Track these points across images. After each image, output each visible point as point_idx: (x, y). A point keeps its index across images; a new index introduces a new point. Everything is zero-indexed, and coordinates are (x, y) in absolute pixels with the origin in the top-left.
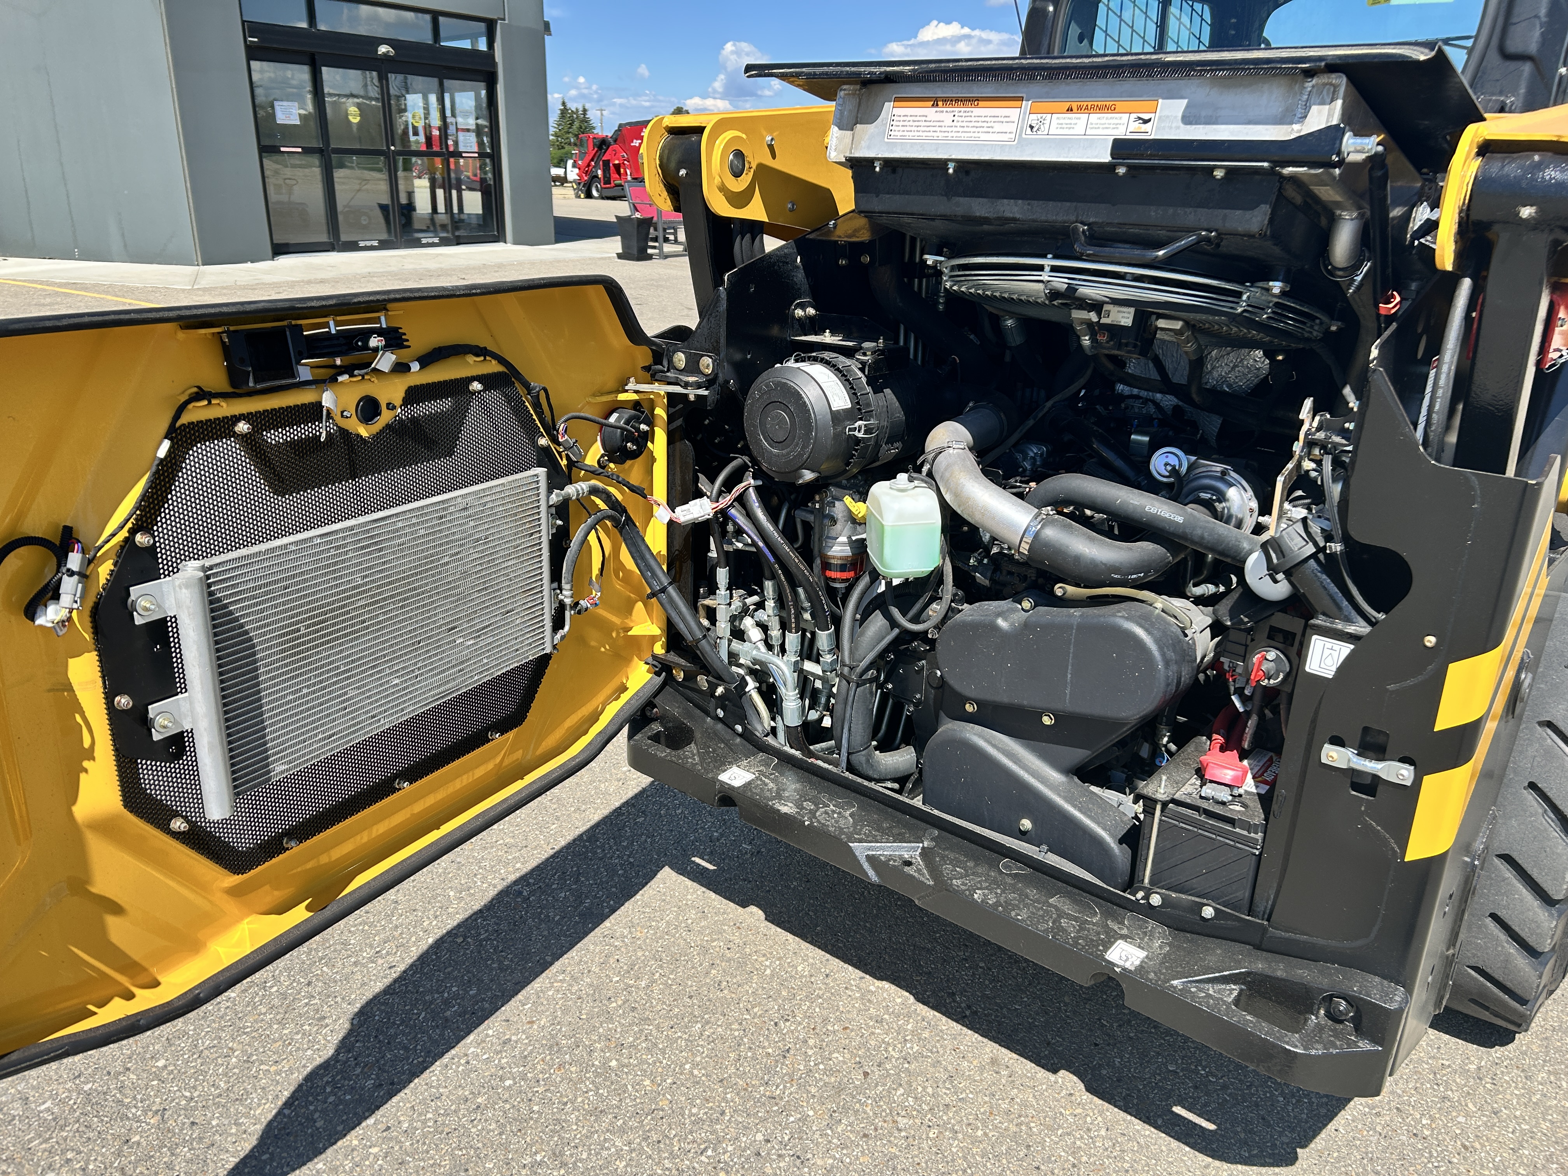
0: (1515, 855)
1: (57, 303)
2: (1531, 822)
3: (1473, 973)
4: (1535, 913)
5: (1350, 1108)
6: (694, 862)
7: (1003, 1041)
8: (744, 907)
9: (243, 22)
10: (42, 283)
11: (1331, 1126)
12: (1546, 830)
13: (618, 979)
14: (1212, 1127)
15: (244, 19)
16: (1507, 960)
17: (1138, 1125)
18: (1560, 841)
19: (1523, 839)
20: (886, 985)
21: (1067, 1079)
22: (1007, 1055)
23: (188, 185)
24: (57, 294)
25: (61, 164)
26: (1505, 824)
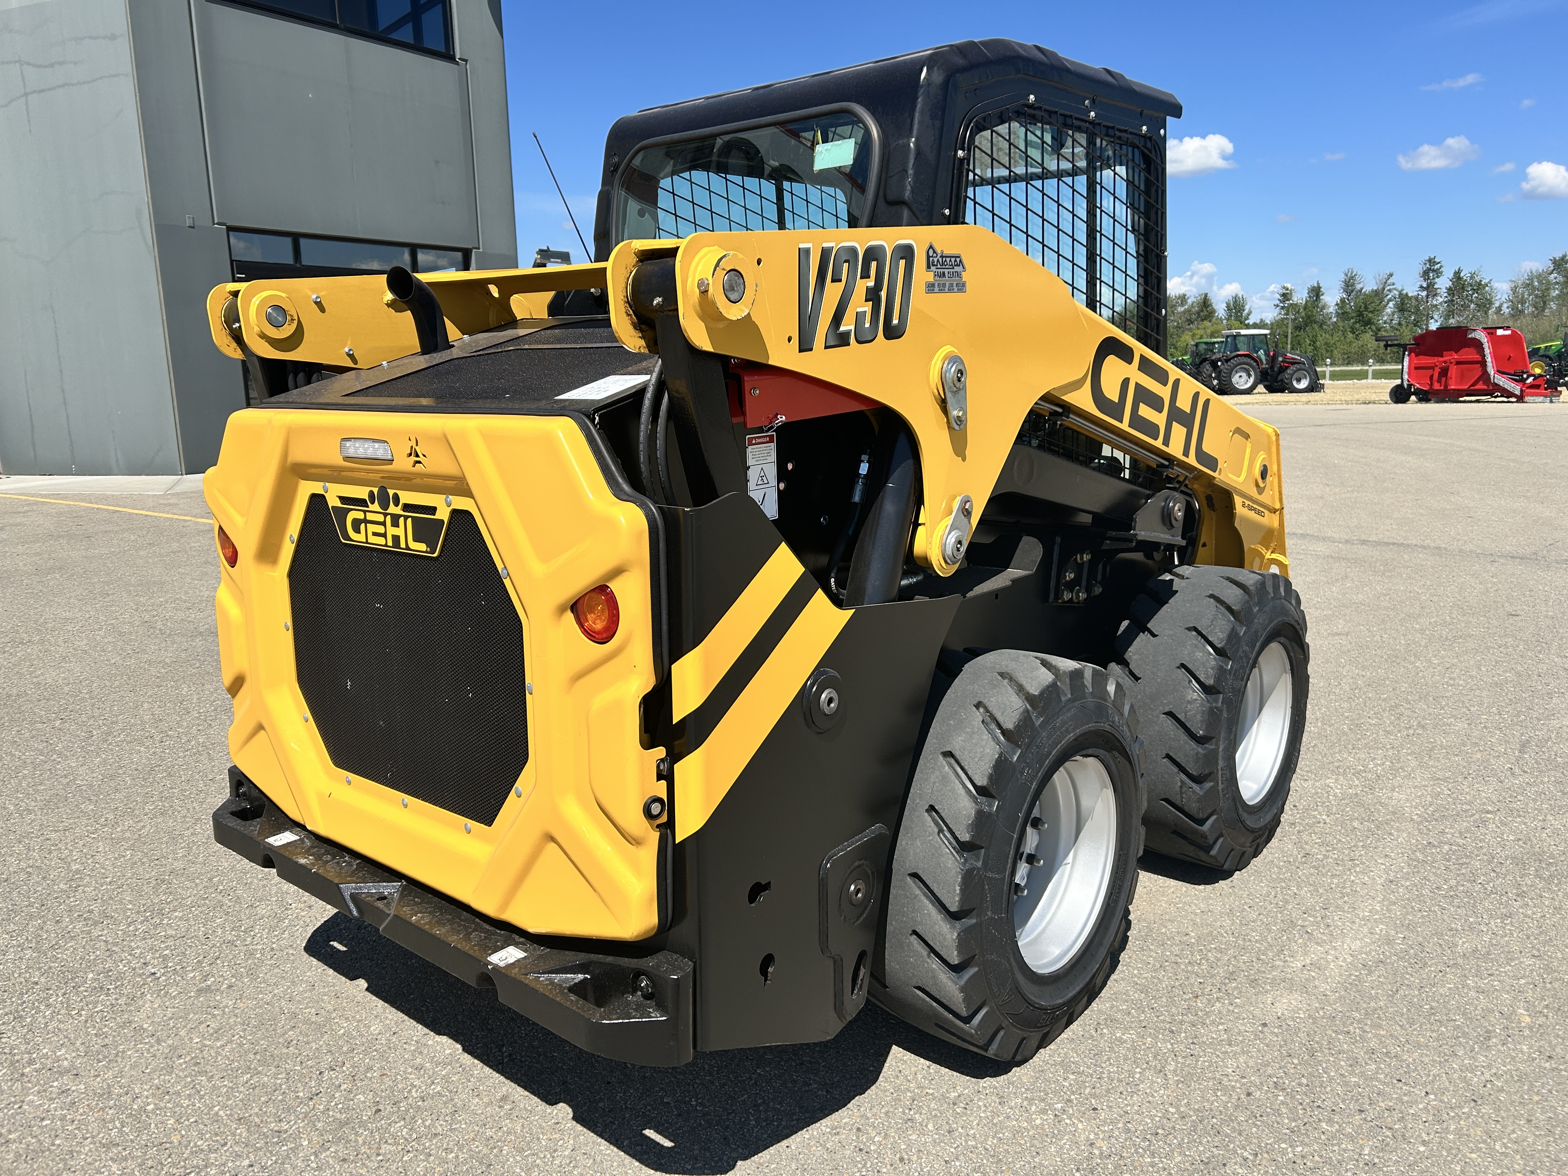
0: (920, 873)
1: (33, 511)
2: (930, 841)
3: (920, 993)
4: (940, 927)
5: (812, 1129)
6: (332, 946)
7: (523, 1081)
8: (352, 980)
9: (232, 261)
10: (43, 496)
11: (785, 1143)
12: (940, 847)
13: (198, 1040)
14: (668, 1144)
15: (233, 258)
16: (934, 977)
17: (603, 1145)
18: (951, 856)
19: (924, 857)
20: (444, 1039)
21: (564, 1111)
22: (519, 1093)
23: (175, 403)
24: (36, 503)
25: (63, 391)
26: (912, 844)
